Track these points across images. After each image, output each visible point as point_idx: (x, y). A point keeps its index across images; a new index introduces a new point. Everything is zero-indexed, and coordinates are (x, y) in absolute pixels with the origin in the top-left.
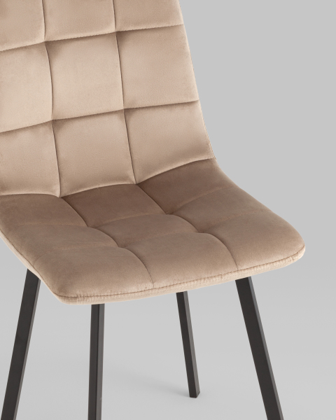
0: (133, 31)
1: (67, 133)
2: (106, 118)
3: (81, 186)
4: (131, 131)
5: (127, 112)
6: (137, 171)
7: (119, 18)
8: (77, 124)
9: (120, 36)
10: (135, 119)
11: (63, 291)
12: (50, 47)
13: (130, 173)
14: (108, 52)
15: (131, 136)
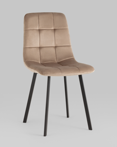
0: (58, 29)
1: (42, 50)
2: (51, 48)
3: (45, 62)
4: (56, 51)
5: (56, 47)
6: (57, 60)
7: (55, 26)
8: (45, 48)
9: (55, 30)
10: (57, 49)
11: (42, 73)
12: (40, 31)
13: (56, 60)
14: (52, 33)
15: (56, 52)
